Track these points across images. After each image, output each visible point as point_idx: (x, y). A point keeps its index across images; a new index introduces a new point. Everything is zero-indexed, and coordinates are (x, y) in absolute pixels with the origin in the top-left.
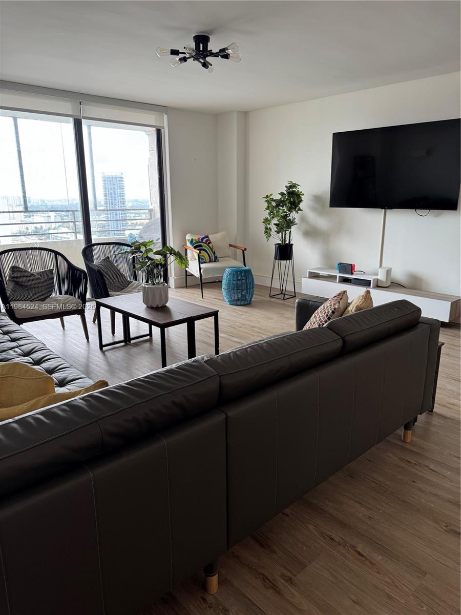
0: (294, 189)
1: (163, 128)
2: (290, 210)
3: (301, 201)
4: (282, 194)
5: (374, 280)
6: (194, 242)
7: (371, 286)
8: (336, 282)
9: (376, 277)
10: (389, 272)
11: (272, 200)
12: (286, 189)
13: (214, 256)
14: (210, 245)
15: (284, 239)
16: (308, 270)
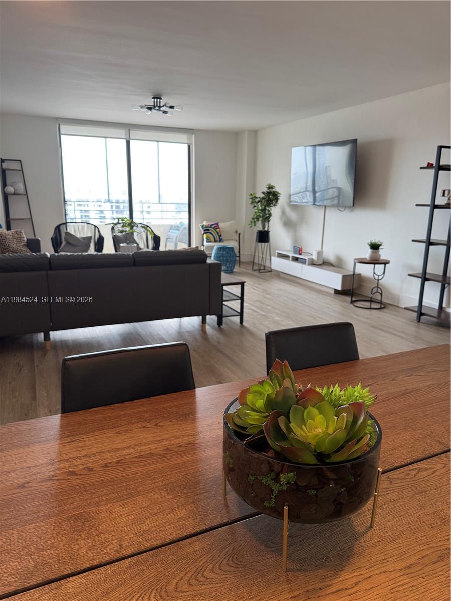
0: (272, 190)
1: (192, 144)
3: (278, 199)
4: (263, 193)
5: (309, 259)
6: (204, 227)
7: (307, 264)
8: (289, 260)
9: (311, 257)
11: (255, 197)
12: (267, 189)
13: (220, 239)
14: (218, 230)
15: (264, 227)
16: (277, 251)
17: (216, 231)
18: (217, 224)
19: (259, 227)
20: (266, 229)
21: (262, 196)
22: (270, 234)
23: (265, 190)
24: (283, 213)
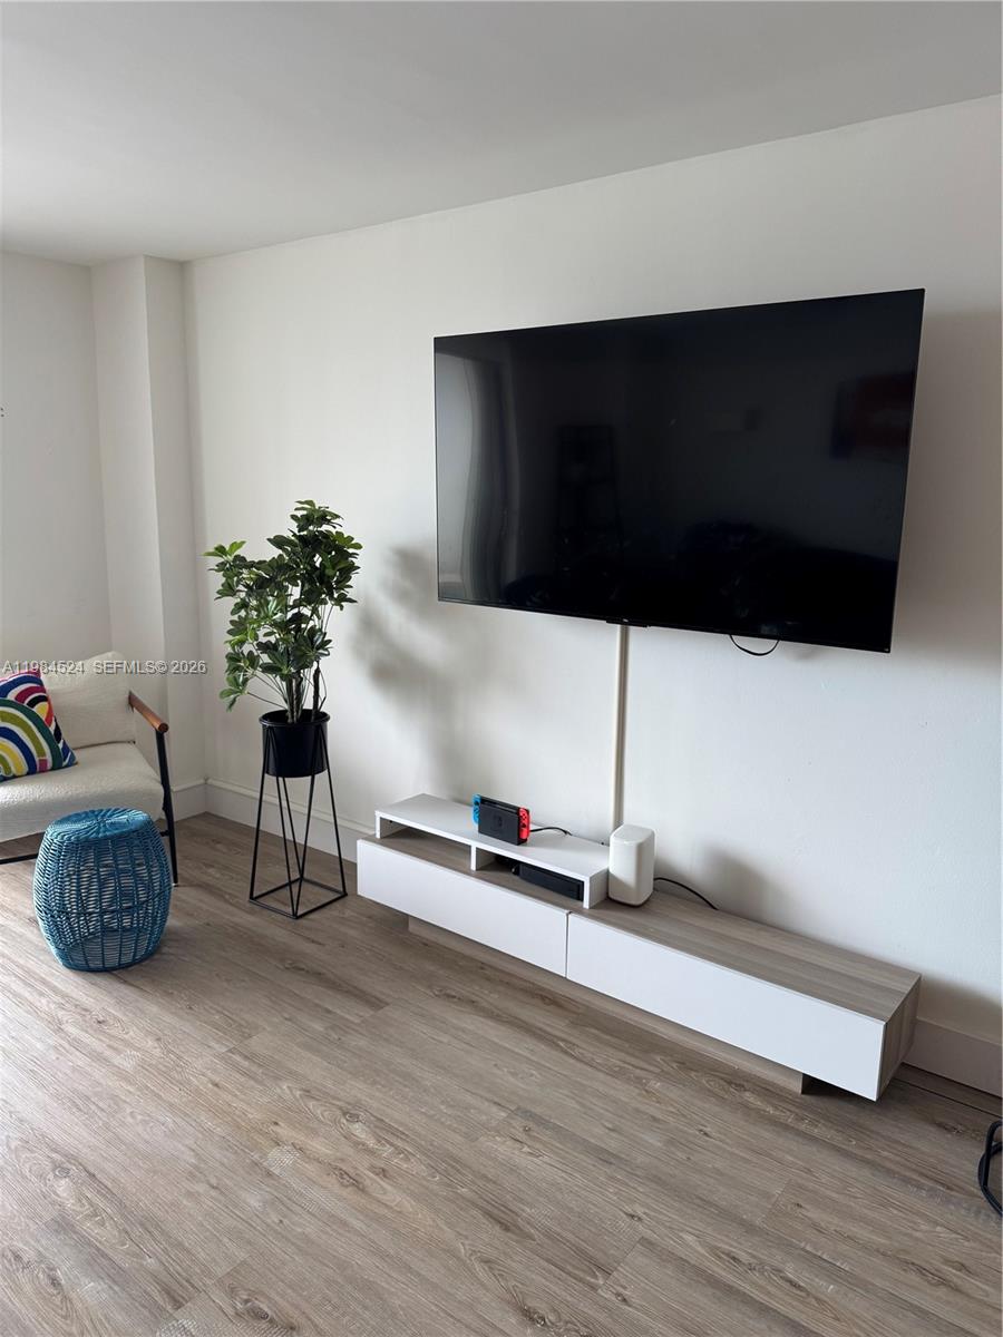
0: (325, 528)
2: (311, 598)
3: (353, 568)
4: (278, 542)
5: (593, 878)
7: (586, 904)
10: (644, 850)
11: (241, 562)
12: (294, 526)
13: (54, 750)
14: (41, 710)
15: (294, 696)
16: (379, 814)
17: (35, 718)
18: (34, 678)
19: (268, 693)
20: (308, 704)
21: (273, 553)
22: (332, 730)
23: (289, 529)
24: (370, 625)
